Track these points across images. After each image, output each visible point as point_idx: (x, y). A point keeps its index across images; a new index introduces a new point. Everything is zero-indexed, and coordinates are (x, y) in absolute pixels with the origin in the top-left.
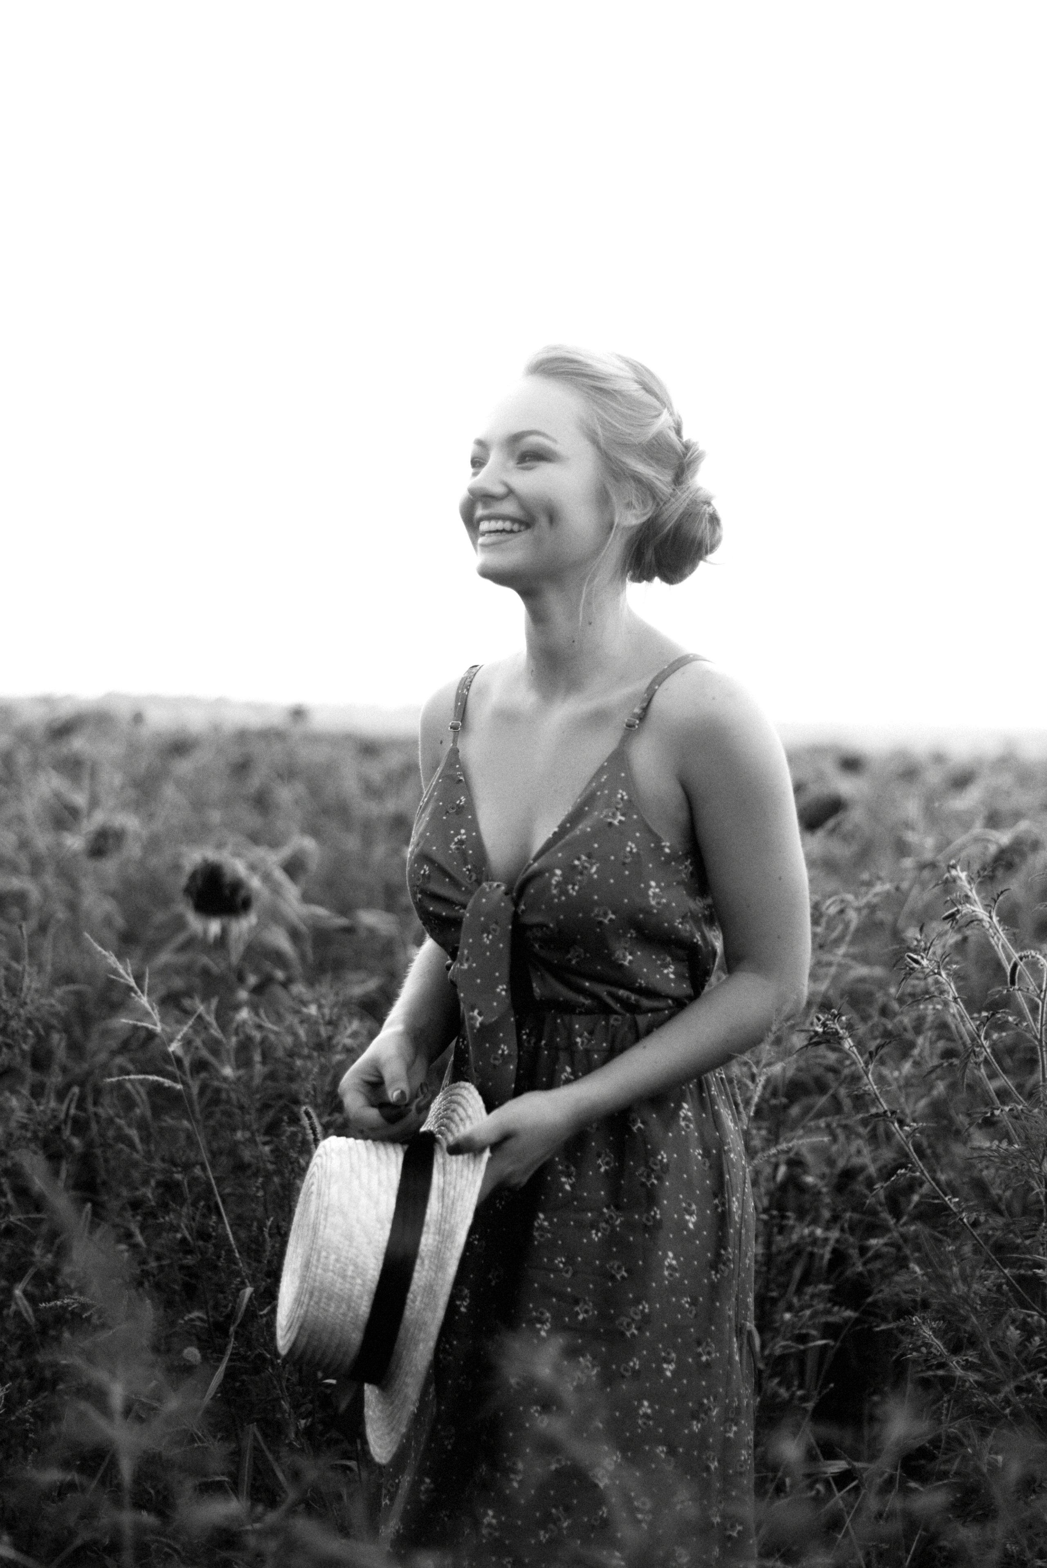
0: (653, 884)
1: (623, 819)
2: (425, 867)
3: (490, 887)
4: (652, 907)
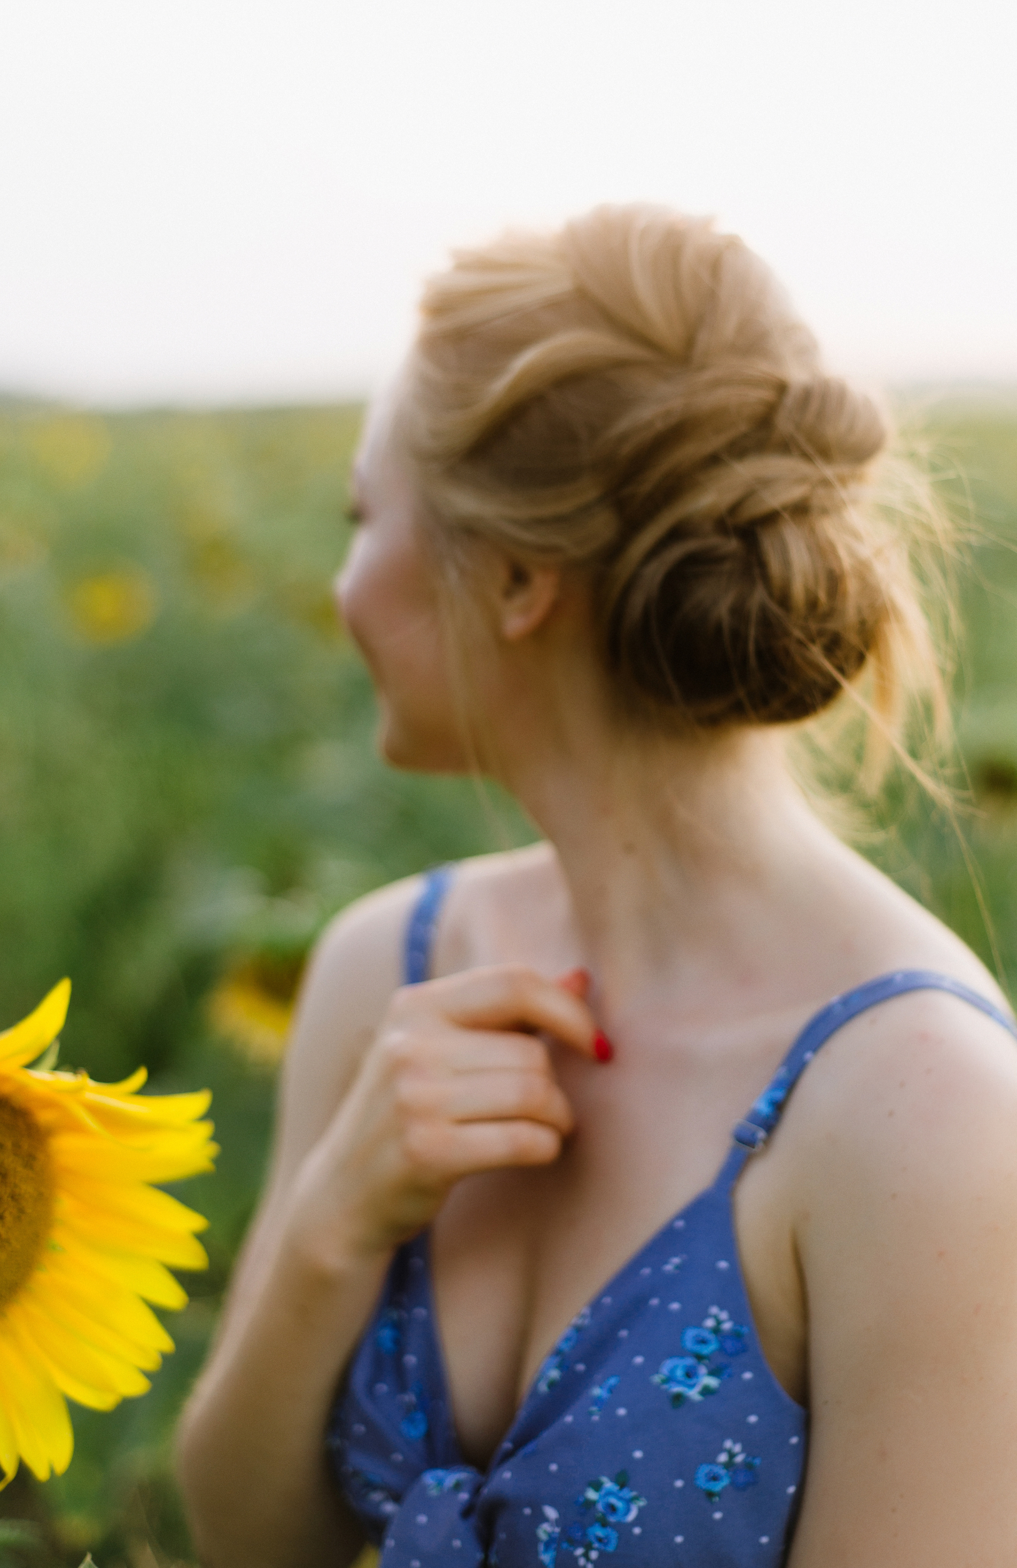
3: (440, 1482)
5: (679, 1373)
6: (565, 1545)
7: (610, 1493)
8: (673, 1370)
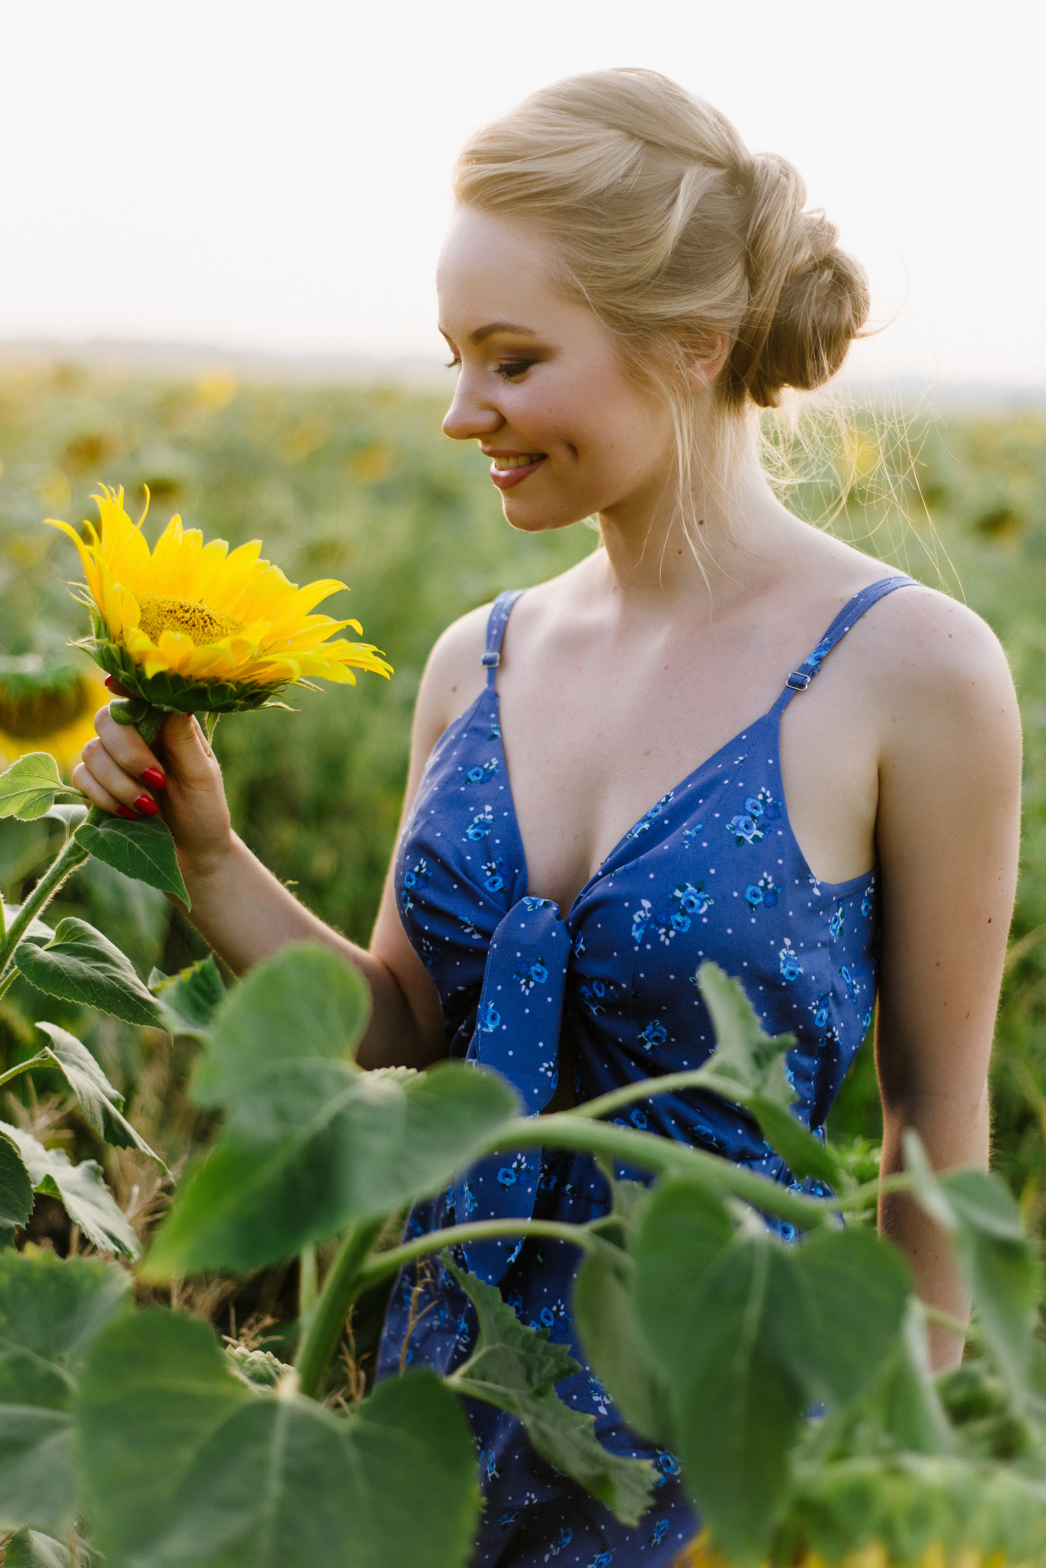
0: (788, 942)
1: (760, 834)
2: (422, 861)
4: (782, 977)
5: (742, 825)
6: (652, 926)
7: (691, 894)
8: (738, 823)
